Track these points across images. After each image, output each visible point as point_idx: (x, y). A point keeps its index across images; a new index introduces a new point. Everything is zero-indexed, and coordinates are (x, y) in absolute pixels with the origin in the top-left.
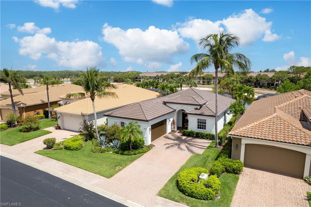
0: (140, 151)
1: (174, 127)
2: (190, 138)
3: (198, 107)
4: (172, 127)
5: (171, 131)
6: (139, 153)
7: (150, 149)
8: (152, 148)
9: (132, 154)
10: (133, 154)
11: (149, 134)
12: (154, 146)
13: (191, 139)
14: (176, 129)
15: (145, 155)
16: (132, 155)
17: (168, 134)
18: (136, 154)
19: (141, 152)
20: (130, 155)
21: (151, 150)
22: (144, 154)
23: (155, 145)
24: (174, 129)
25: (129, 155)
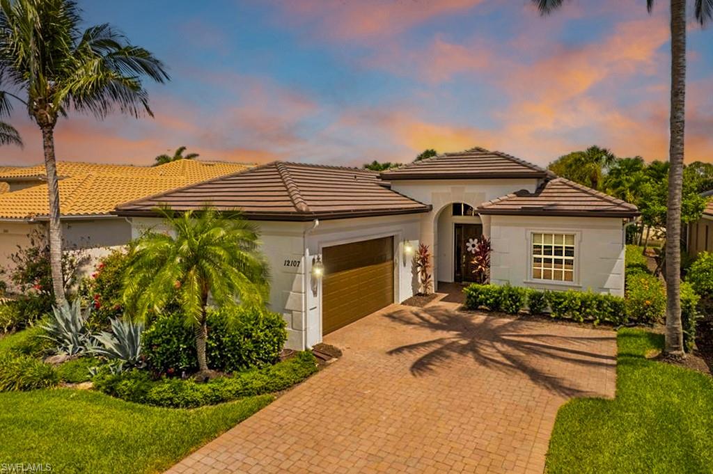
0: (253, 377)
1: (427, 277)
2: (507, 320)
3: (531, 187)
4: (415, 280)
5: (411, 295)
6: (245, 392)
7: (316, 371)
8: (324, 366)
9: (198, 395)
10: (205, 396)
11: (310, 293)
12: (338, 354)
13: (511, 324)
14: (432, 289)
15: (277, 403)
16: (197, 404)
17: (403, 303)
18: (223, 400)
19: (257, 384)
20: (187, 404)
21: (319, 375)
22: (271, 401)
23: (340, 348)
24: (426, 287)
25: (177, 406)
